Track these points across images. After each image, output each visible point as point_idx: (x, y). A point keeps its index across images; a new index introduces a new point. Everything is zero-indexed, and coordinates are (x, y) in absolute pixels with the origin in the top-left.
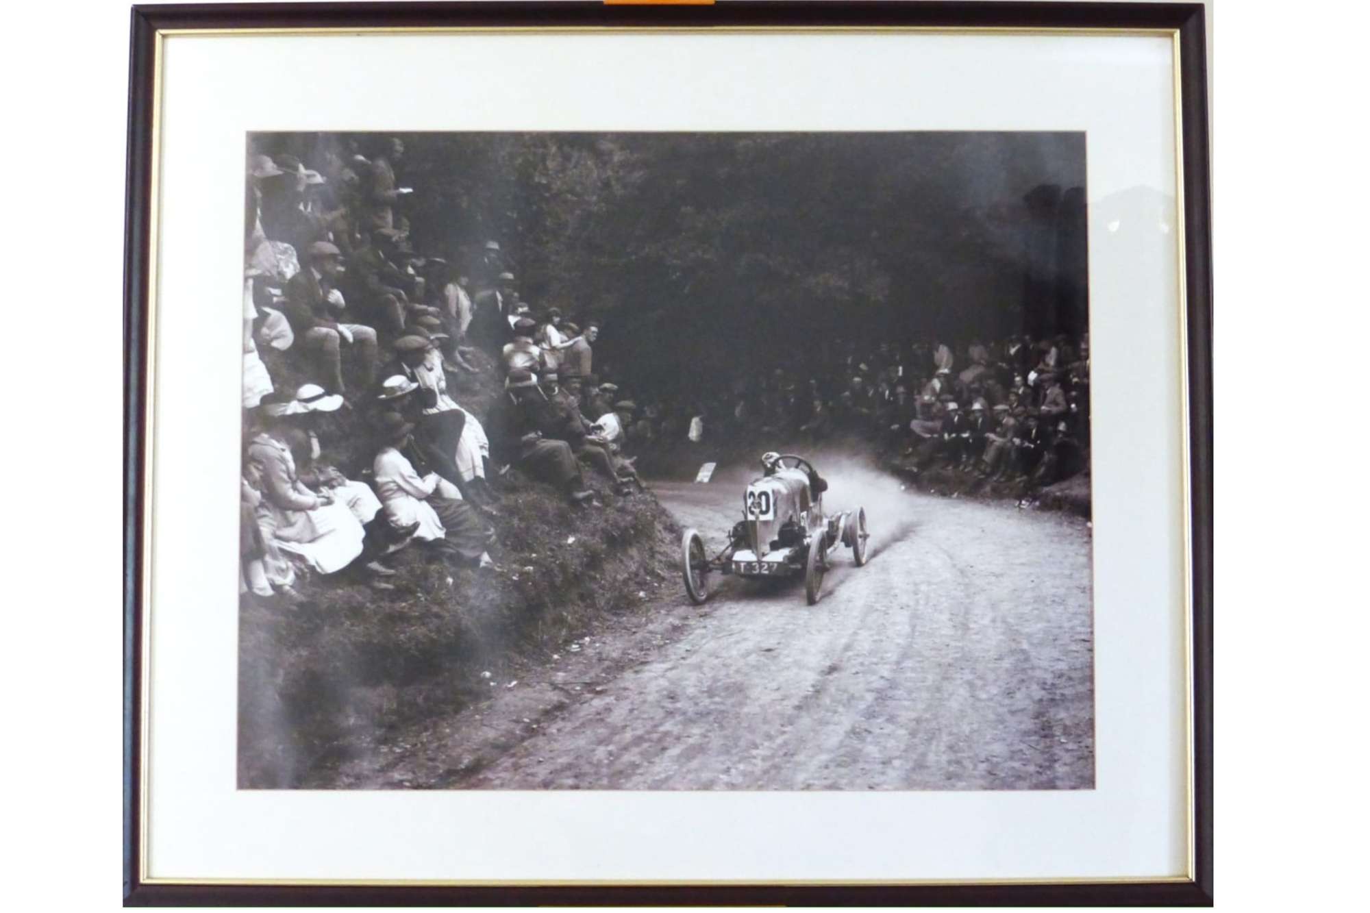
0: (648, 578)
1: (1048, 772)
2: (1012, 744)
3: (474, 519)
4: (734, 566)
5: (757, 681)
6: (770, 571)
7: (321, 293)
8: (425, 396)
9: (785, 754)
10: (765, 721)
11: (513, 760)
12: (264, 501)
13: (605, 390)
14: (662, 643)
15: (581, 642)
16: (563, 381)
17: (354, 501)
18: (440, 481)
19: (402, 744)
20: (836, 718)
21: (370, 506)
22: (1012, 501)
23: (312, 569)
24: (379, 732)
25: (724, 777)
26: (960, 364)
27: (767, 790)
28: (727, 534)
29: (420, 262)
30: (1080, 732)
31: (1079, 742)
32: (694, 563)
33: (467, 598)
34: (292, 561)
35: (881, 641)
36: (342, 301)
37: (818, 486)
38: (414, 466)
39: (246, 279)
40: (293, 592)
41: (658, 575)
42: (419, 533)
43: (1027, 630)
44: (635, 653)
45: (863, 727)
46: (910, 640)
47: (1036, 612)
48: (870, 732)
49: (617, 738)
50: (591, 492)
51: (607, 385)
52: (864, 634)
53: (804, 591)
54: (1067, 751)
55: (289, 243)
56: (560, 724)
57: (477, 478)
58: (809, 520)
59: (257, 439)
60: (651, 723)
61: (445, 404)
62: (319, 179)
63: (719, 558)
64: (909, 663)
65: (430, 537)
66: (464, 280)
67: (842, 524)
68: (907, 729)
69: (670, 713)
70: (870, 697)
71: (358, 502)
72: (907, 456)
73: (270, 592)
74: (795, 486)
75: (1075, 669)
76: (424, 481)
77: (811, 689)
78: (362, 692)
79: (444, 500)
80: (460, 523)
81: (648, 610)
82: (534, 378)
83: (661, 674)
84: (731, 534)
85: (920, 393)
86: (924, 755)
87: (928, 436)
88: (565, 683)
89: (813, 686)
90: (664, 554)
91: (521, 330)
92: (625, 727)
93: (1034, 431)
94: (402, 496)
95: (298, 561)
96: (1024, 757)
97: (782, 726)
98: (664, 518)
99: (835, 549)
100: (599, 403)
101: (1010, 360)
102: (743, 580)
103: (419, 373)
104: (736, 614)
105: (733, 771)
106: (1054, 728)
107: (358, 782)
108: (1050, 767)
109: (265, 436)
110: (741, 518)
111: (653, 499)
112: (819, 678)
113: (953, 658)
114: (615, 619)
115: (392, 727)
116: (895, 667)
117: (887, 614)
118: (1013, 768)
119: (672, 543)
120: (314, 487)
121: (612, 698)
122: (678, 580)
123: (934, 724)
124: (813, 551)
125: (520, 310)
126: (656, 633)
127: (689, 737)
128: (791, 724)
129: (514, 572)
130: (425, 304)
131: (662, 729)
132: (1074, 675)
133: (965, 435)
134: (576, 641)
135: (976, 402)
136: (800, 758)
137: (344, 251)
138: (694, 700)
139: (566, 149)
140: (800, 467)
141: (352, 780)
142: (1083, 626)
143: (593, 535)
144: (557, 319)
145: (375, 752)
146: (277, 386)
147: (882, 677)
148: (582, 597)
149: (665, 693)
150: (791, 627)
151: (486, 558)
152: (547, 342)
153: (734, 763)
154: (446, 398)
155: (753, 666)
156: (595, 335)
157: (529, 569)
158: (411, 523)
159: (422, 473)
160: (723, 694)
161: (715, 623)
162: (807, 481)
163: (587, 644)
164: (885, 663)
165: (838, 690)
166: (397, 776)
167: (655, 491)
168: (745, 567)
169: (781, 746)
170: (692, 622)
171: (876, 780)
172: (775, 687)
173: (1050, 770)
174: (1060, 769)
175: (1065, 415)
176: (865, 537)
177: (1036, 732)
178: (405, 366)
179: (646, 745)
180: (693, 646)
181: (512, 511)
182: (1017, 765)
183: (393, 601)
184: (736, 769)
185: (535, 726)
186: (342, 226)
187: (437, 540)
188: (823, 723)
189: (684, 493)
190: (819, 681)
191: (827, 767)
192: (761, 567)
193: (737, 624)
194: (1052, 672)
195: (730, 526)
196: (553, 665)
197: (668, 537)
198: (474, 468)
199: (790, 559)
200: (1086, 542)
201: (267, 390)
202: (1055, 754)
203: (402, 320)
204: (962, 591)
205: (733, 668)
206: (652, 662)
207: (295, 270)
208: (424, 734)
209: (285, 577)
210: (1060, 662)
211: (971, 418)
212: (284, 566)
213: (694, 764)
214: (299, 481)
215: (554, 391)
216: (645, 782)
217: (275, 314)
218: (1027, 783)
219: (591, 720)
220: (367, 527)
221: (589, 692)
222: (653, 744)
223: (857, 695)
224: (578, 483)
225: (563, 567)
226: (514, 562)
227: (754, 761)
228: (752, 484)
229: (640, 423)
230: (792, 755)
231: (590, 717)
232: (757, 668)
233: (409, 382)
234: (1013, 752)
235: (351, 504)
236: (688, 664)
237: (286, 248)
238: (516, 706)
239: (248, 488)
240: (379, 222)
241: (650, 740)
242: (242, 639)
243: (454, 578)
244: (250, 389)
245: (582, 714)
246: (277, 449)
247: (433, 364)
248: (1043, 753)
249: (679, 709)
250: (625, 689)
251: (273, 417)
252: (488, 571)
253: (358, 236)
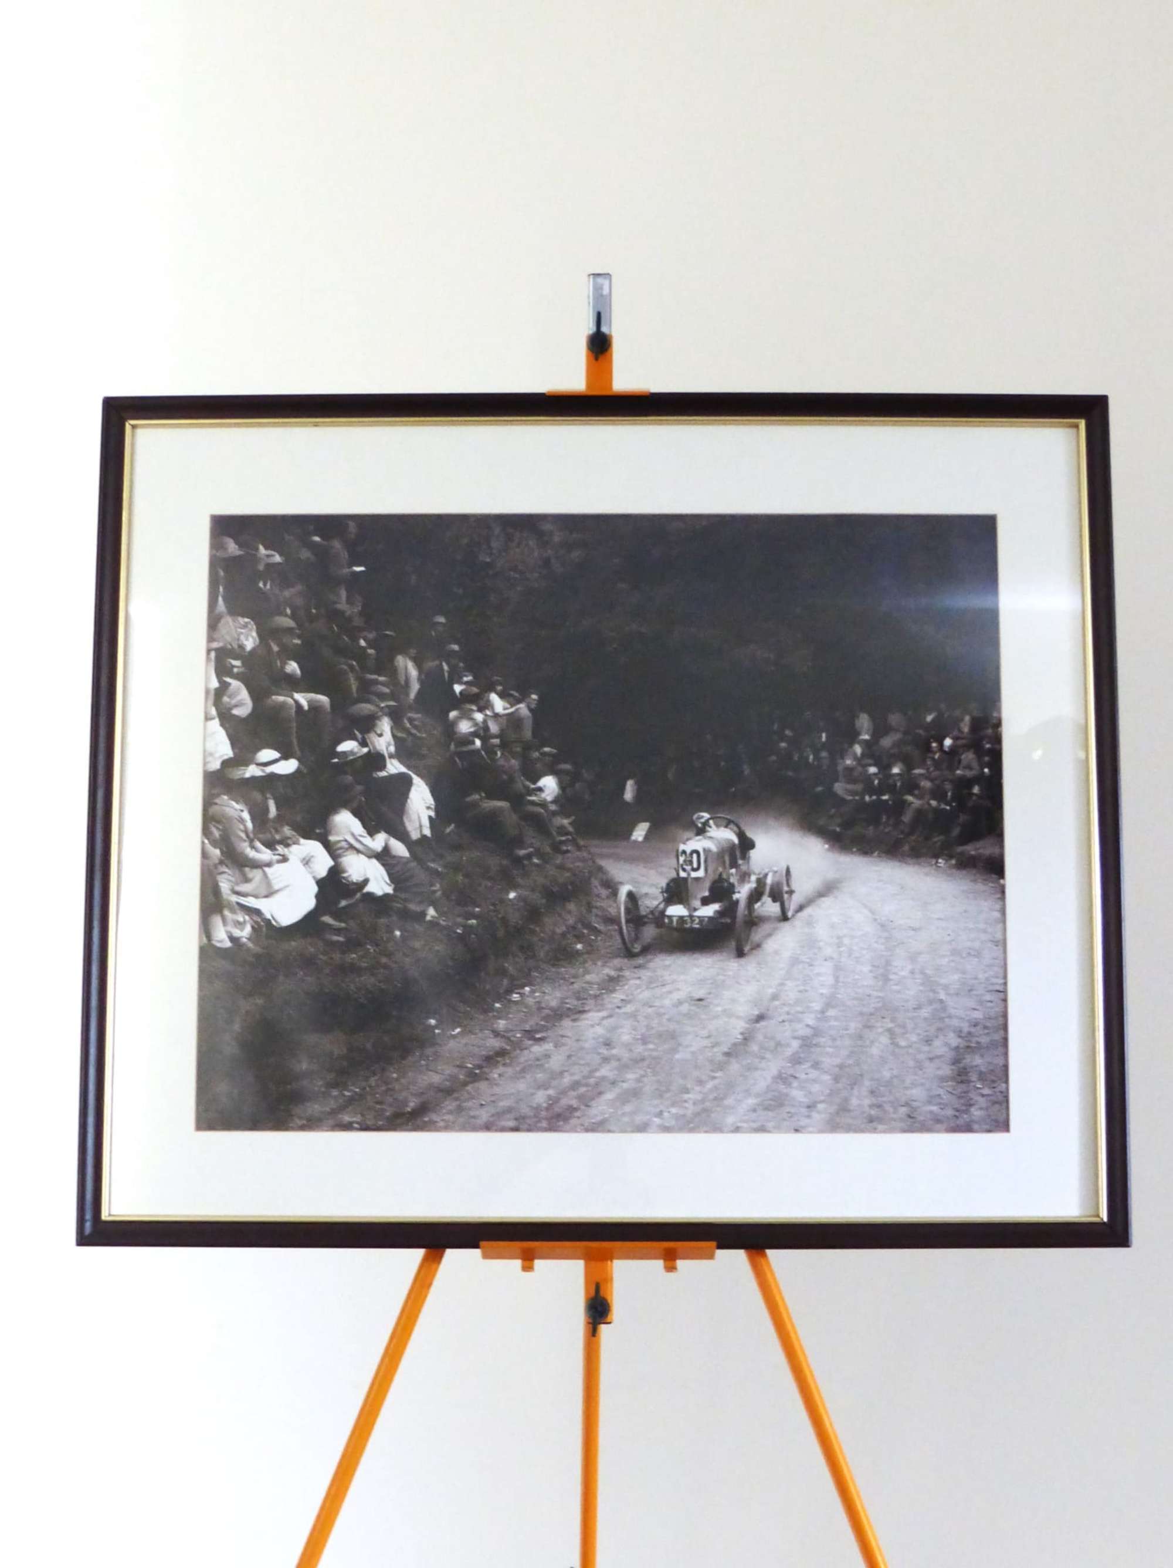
0: (585, 931)
1: (965, 1116)
2: (929, 1090)
3: (421, 876)
4: (666, 921)
5: (689, 1029)
6: (701, 925)
7: (279, 664)
8: (376, 760)
9: (715, 1099)
10: (696, 1067)
11: (458, 1103)
12: (223, 858)
13: (544, 754)
14: (598, 992)
15: (521, 991)
16: (504, 745)
17: (307, 859)
18: (389, 840)
19: (352, 1088)
20: (763, 1065)
21: (323, 863)
22: (930, 860)
23: (268, 922)
24: (331, 1077)
25: (657, 1120)
26: (880, 730)
27: (699, 1132)
28: (660, 890)
29: (371, 636)
30: (993, 1078)
31: (994, 1088)
32: (629, 917)
33: (414, 950)
34: (248, 915)
35: (806, 991)
36: (298, 672)
37: (746, 845)
38: (365, 827)
39: (209, 651)
40: (250, 945)
41: (596, 928)
42: (369, 888)
43: (943, 981)
44: (572, 1003)
45: (789, 1073)
46: (833, 990)
47: (953, 964)
48: (795, 1077)
49: (554, 1083)
50: (531, 850)
51: (547, 749)
52: (790, 984)
53: (733, 944)
54: (983, 1096)
55: (248, 618)
56: (501, 1069)
57: (424, 837)
58: (738, 877)
59: (217, 801)
60: (588, 1069)
61: (394, 767)
62: (278, 558)
63: (652, 912)
64: (831, 1013)
65: (379, 892)
66: (413, 652)
67: (769, 880)
68: (831, 1075)
69: (606, 1060)
70: (795, 1044)
71: (312, 859)
72: (832, 817)
73: (228, 944)
74: (725, 845)
75: (990, 1018)
76: (374, 840)
77: (740, 1037)
78: (312, 1039)
79: (394, 857)
80: (406, 880)
81: (585, 962)
82: (478, 743)
83: (597, 1022)
84: (664, 890)
85: (842, 758)
86: (846, 1100)
87: (850, 798)
88: (507, 1031)
89: (742, 1034)
90: (601, 908)
91: (466, 698)
92: (562, 1073)
93: (949, 794)
94: (353, 854)
95: (254, 915)
96: (942, 1101)
97: (712, 1071)
98: (600, 875)
99: (762, 905)
100: (539, 766)
101: (927, 727)
102: (676, 934)
103: (369, 738)
104: (669, 966)
105: (666, 1114)
106: (971, 1074)
107: (311, 1124)
108: (967, 1112)
109: (225, 797)
110: (674, 875)
111: (590, 857)
112: (747, 1026)
113: (873, 1008)
114: (554, 970)
115: (342, 1072)
116: (819, 1016)
117: (811, 965)
118: (931, 1112)
119: (608, 897)
120: (270, 845)
121: (551, 1045)
122: (613, 933)
123: (857, 1070)
124: (742, 905)
125: (465, 679)
126: (592, 983)
127: (623, 1081)
128: (721, 1070)
129: (458, 925)
130: (375, 674)
131: (598, 1074)
132: (988, 1024)
133: (885, 797)
134: (516, 991)
135: (894, 766)
136: (729, 1101)
137: (300, 626)
138: (628, 1047)
139: (511, 530)
140: (729, 826)
141: (305, 1122)
142: (997, 977)
143: (533, 890)
144: (499, 688)
145: (326, 1095)
146: (236, 751)
147: (808, 1026)
148: (522, 948)
149: (601, 1040)
150: (721, 977)
151: (431, 912)
152: (490, 708)
153: (668, 1108)
154: (395, 762)
155: (685, 1015)
156: (536, 702)
157: (472, 923)
158: (361, 879)
159: (371, 833)
160: (656, 1041)
161: (649, 974)
162: (736, 840)
163: (527, 993)
164: (811, 1012)
165: (766, 1037)
166: (347, 1118)
167: (593, 850)
168: (677, 921)
169: (711, 1091)
170: (627, 973)
171: (802, 1123)
172: (707, 1035)
173: (966, 1114)
174: (976, 1113)
175: (978, 779)
176: (791, 892)
177: (953, 1079)
178: (357, 733)
179: (582, 1090)
180: (627, 996)
181: (456, 868)
182: (934, 1108)
183: (343, 953)
184: (669, 1112)
185: (477, 1071)
186: (299, 601)
187: (386, 895)
188: (750, 1068)
189: (619, 851)
190: (747, 1029)
191: (754, 1110)
192: (693, 921)
193: (670, 975)
194: (969, 1021)
195: (663, 883)
196: (495, 1014)
197: (604, 892)
198: (421, 826)
199: (720, 914)
200: (999, 898)
201: (227, 755)
202: (971, 1099)
203: (354, 688)
204: (882, 944)
205: (667, 1017)
206: (589, 1011)
207: (254, 644)
208: (373, 1079)
209: (242, 930)
210: (976, 1012)
211: (891, 781)
212: (241, 919)
213: (628, 1108)
214: (256, 840)
215: (496, 754)
216: (582, 1125)
217: (235, 684)
218: (944, 1126)
219: (530, 1066)
220: (320, 883)
221: (529, 1039)
222: (590, 1088)
223: (783, 1042)
224: (520, 842)
225: (504, 921)
226: (459, 916)
227: (686, 1105)
228: (684, 843)
229: (578, 785)
230: (722, 1099)
231: (530, 1063)
232: (689, 1016)
233: (360, 747)
234: (931, 1097)
235: (304, 862)
236: (625, 1013)
237: (246, 623)
238: (459, 1052)
239: (209, 848)
240: (332, 597)
241: (587, 1085)
242: (201, 988)
243: (401, 931)
244: (211, 754)
245: (522, 1059)
246: (237, 810)
247: (383, 730)
248: (959, 1097)
249: (613, 1056)
250: (563, 1036)
251: (232, 781)
252: (434, 924)
253: (314, 611)
